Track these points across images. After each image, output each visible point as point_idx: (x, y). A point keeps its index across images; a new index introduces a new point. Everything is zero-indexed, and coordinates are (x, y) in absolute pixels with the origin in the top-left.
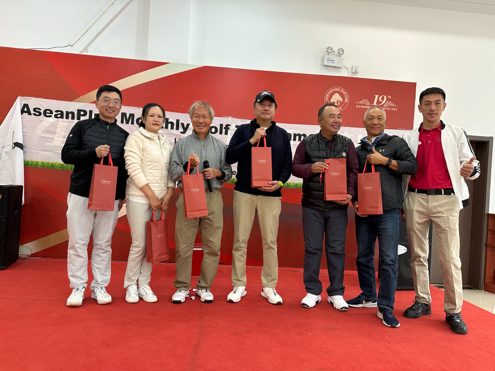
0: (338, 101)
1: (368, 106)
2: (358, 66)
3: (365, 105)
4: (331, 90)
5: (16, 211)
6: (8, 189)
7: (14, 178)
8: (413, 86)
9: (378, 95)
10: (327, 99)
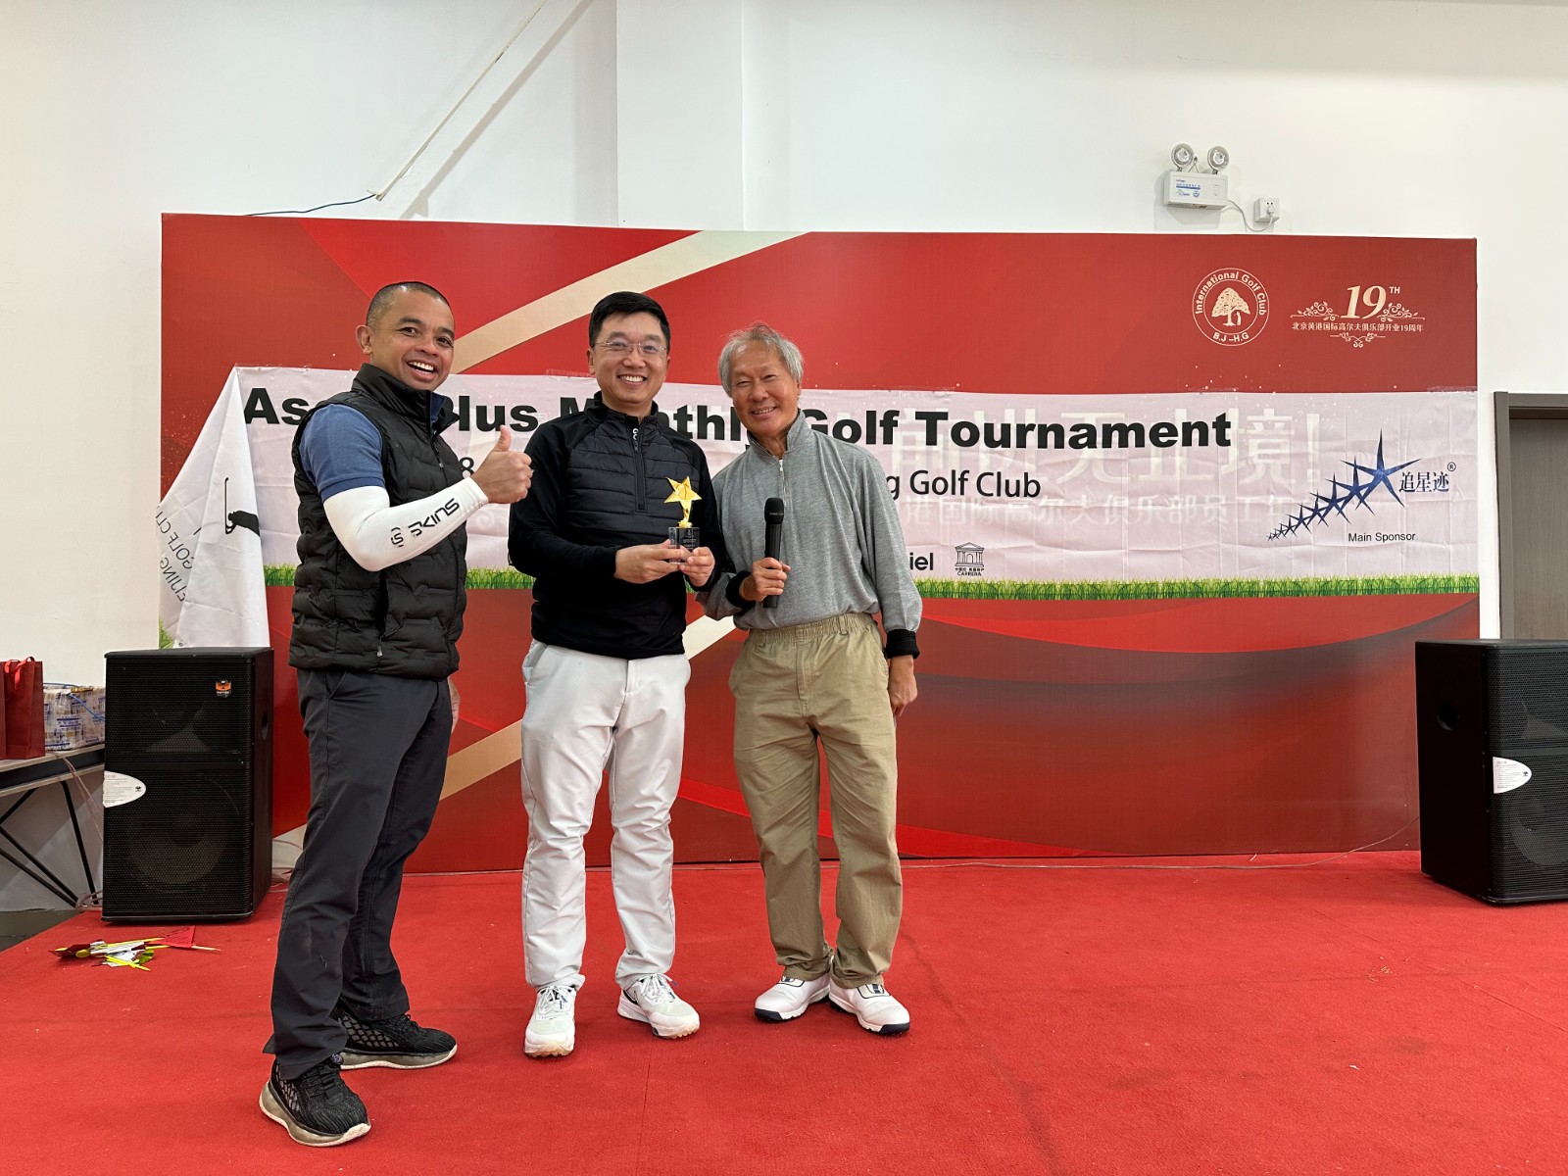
0: (1236, 311)
1: (1331, 322)
2: (1278, 200)
3: (1321, 320)
4: (1212, 279)
5: (265, 731)
6: (249, 661)
7: (239, 625)
8: (1466, 249)
9: (1359, 287)
10: (1200, 310)
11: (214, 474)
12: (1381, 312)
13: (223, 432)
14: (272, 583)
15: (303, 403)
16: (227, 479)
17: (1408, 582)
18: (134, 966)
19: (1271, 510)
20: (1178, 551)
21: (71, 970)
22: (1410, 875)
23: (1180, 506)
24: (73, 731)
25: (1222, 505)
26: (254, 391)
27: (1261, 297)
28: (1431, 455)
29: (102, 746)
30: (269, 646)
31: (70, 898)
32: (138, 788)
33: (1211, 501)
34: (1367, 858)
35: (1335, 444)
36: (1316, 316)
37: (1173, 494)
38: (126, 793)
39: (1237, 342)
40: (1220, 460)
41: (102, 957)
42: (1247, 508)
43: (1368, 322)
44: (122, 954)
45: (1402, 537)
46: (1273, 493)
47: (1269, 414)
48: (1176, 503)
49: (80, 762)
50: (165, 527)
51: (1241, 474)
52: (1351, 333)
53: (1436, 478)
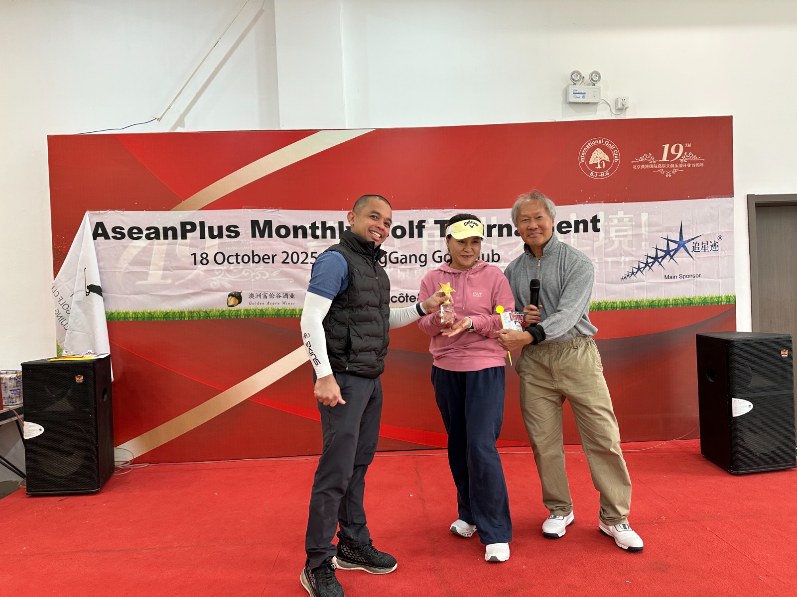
0: (602, 160)
1: (653, 164)
2: (627, 98)
3: (648, 163)
4: (589, 144)
5: (105, 397)
6: (92, 365)
7: (93, 342)
9: (668, 145)
10: (583, 161)
11: (79, 266)
12: (680, 158)
13: (83, 244)
14: (111, 320)
15: (122, 228)
16: (85, 269)
17: (697, 300)
19: (623, 264)
22: (695, 455)
24: (18, 396)
26: (97, 223)
27: (615, 152)
28: (709, 233)
29: (22, 406)
32: (40, 429)
34: (676, 444)
35: (657, 228)
36: (646, 161)
38: (35, 432)
39: (603, 177)
40: (595, 239)
42: (610, 264)
43: (674, 163)
45: (694, 276)
46: (623, 255)
47: (621, 214)
49: (20, 411)
50: (56, 293)
51: (606, 246)
52: (665, 169)
53: (712, 244)
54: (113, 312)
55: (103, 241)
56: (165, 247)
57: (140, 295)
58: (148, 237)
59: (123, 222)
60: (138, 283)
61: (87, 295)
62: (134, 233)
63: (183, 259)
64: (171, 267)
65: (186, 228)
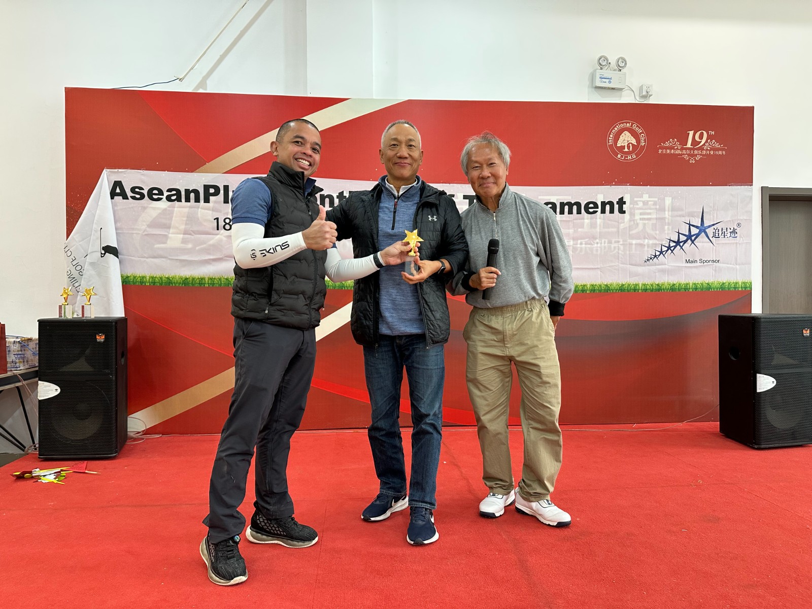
0: (629, 143)
1: (678, 149)
2: (652, 85)
4: (617, 126)
5: (123, 360)
6: (114, 324)
7: (108, 305)
8: (748, 112)
9: (693, 131)
10: (611, 142)
11: (95, 226)
12: (704, 144)
13: (99, 204)
14: (126, 284)
15: (141, 189)
16: (101, 229)
17: (716, 285)
18: (55, 481)
19: (646, 246)
20: (598, 268)
21: (21, 483)
22: (714, 434)
23: (599, 245)
24: (22, 360)
25: (621, 244)
26: (115, 182)
27: (643, 136)
28: (729, 219)
29: (37, 369)
30: (124, 316)
31: (22, 447)
32: (57, 390)
33: (615, 242)
34: (692, 425)
35: (680, 213)
36: (671, 147)
37: (596, 239)
38: (50, 392)
39: (630, 160)
40: (620, 221)
41: (38, 477)
42: (634, 246)
43: (698, 149)
44: (48, 475)
45: (713, 261)
46: (647, 238)
47: (646, 197)
48: (597, 243)
49: (26, 376)
50: (69, 254)
51: (630, 228)
52: (689, 155)
53: (731, 231)
54: (129, 275)
55: (121, 201)
56: (186, 210)
57: (158, 259)
58: (169, 199)
59: (143, 182)
60: (157, 246)
61: (102, 257)
62: (154, 194)
63: (205, 224)
64: (191, 230)
65: (210, 192)
